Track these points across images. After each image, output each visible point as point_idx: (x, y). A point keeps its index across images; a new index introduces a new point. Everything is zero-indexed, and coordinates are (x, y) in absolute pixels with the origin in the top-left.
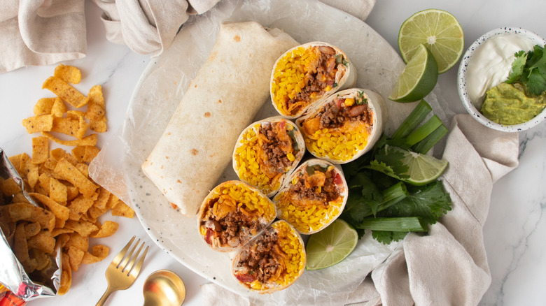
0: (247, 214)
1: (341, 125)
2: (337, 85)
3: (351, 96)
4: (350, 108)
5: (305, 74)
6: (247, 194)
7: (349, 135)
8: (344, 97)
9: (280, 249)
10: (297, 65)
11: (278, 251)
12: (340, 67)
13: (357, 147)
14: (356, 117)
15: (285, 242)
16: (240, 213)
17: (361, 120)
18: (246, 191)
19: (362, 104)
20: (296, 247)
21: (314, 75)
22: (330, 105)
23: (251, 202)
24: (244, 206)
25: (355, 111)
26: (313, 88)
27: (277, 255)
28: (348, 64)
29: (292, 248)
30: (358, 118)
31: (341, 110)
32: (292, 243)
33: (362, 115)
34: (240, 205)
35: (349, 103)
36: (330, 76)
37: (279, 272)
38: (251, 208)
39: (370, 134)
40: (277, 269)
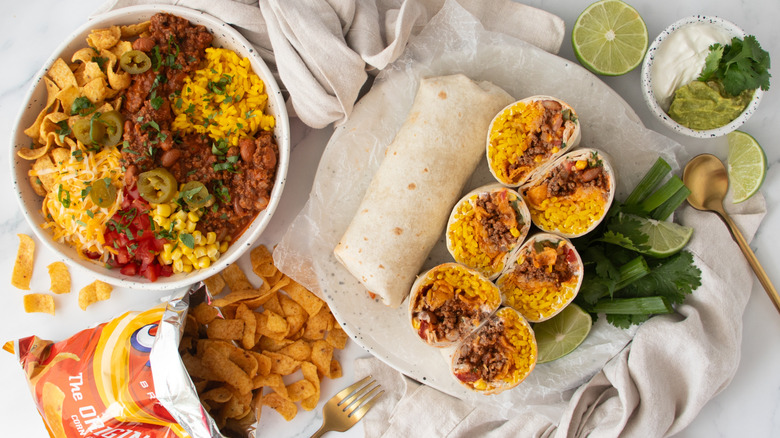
0: (467, 302)
1: (572, 192)
2: (565, 145)
3: (583, 158)
4: (582, 171)
5: (527, 134)
6: (465, 278)
7: (582, 204)
8: (575, 159)
9: (507, 341)
10: (517, 123)
11: (505, 344)
12: (568, 125)
13: (592, 216)
14: (589, 182)
15: (512, 332)
16: (458, 301)
17: (596, 185)
18: (464, 275)
19: (596, 167)
20: (525, 338)
21: (538, 135)
22: (558, 170)
23: (471, 288)
24: (463, 293)
25: (588, 176)
26: (537, 150)
27: (503, 348)
28: (577, 121)
29: (521, 339)
30: (593, 183)
31: (572, 174)
32: (521, 333)
33: (596, 179)
34: (459, 291)
35: (581, 166)
36: (557, 135)
37: (507, 368)
38: (471, 294)
39: (606, 201)
40: (504, 364)
